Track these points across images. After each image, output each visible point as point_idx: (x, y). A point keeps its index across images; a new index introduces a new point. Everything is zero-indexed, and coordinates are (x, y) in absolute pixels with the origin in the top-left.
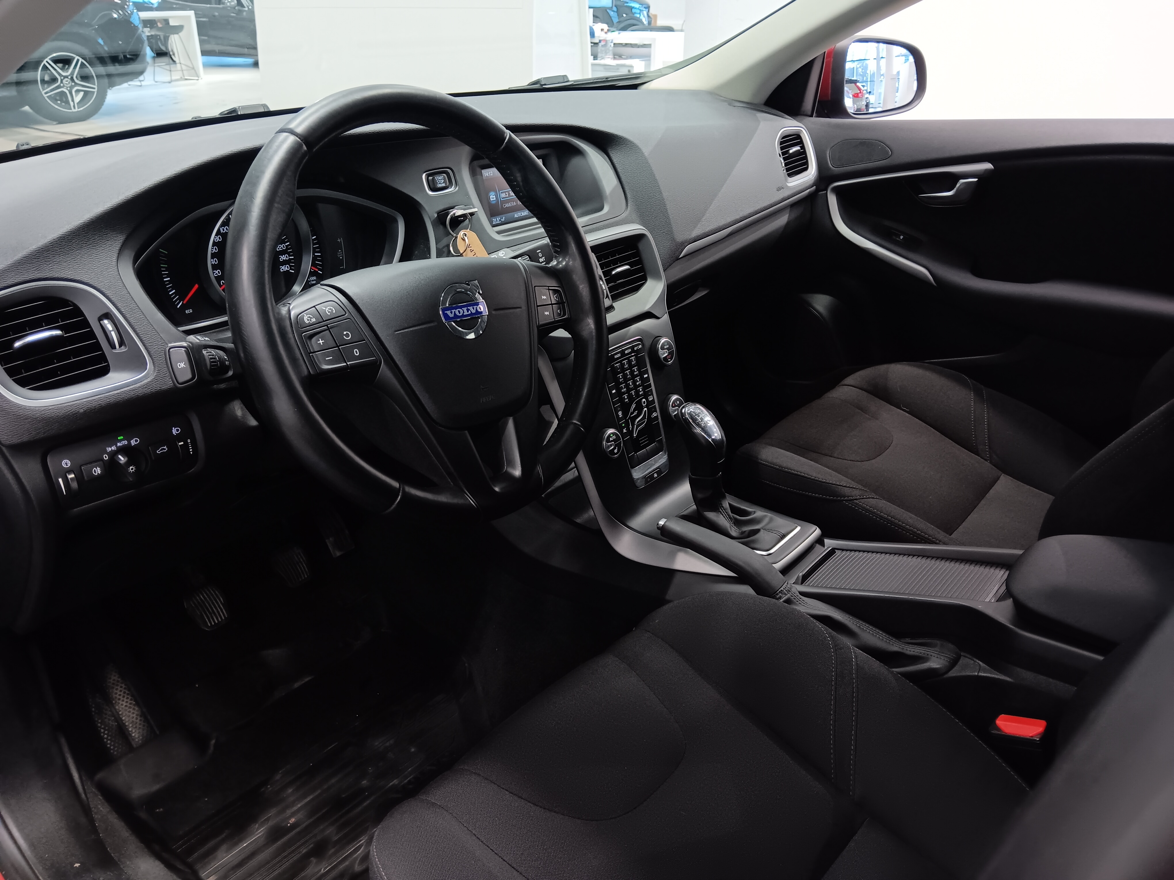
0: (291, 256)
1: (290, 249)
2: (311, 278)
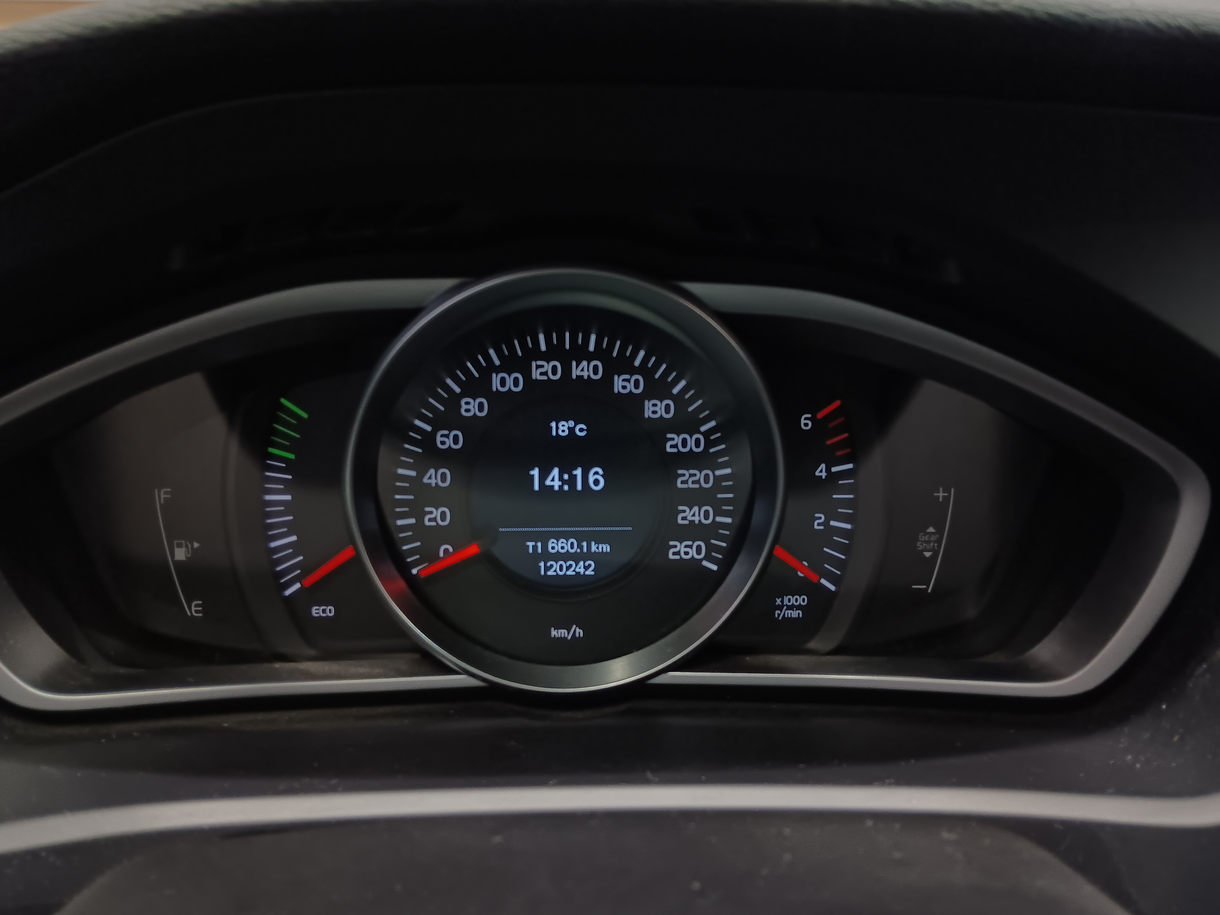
0: (726, 514)
1: (727, 490)
2: (786, 599)
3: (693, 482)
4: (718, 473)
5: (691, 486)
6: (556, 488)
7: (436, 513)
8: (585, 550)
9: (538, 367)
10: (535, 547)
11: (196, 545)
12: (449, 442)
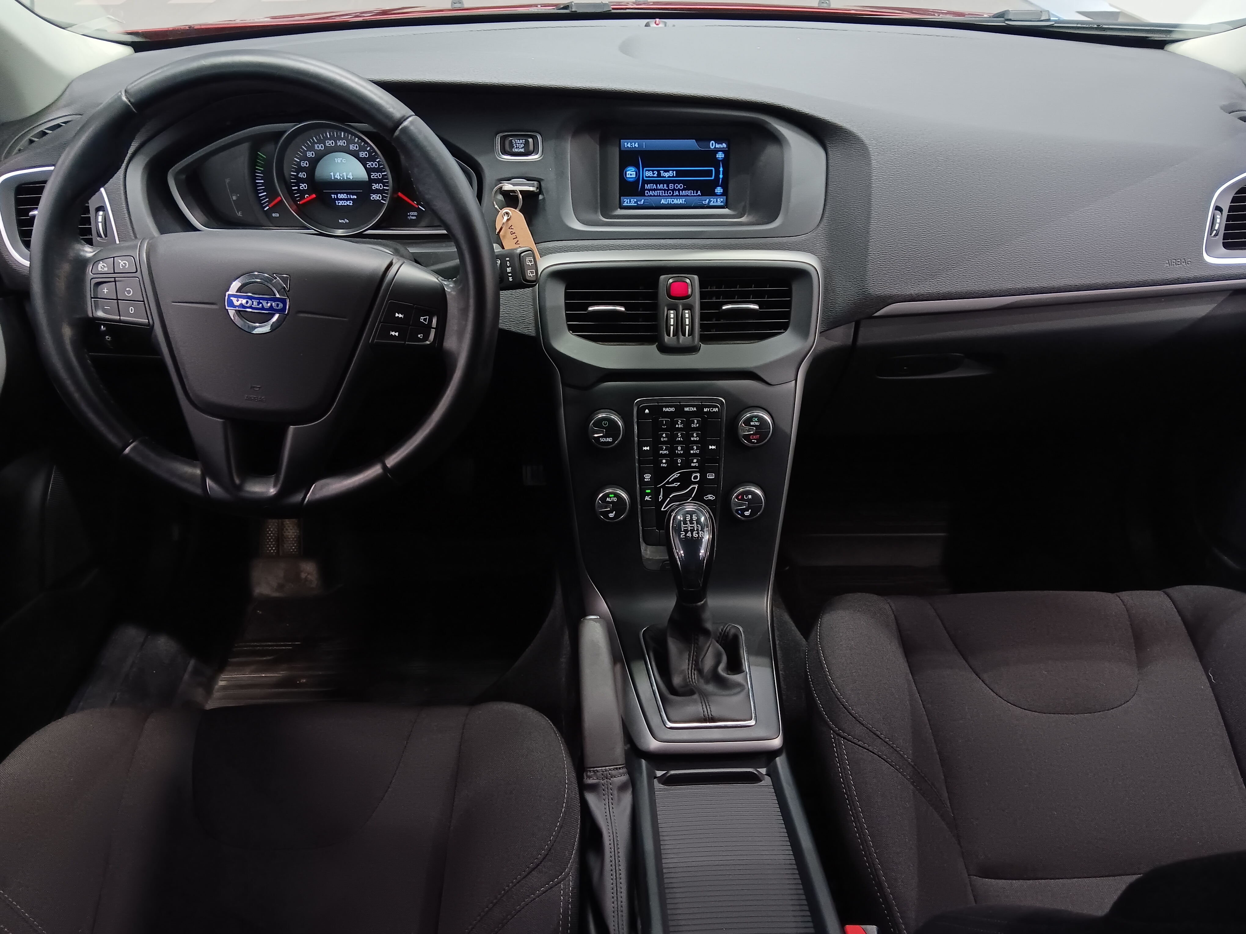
1: (386, 179)
3: (376, 177)
4: (383, 174)
5: (375, 177)
6: (339, 179)
7: (303, 185)
8: (349, 198)
9: (328, 142)
10: (334, 197)
11: (238, 195)
12: (305, 165)
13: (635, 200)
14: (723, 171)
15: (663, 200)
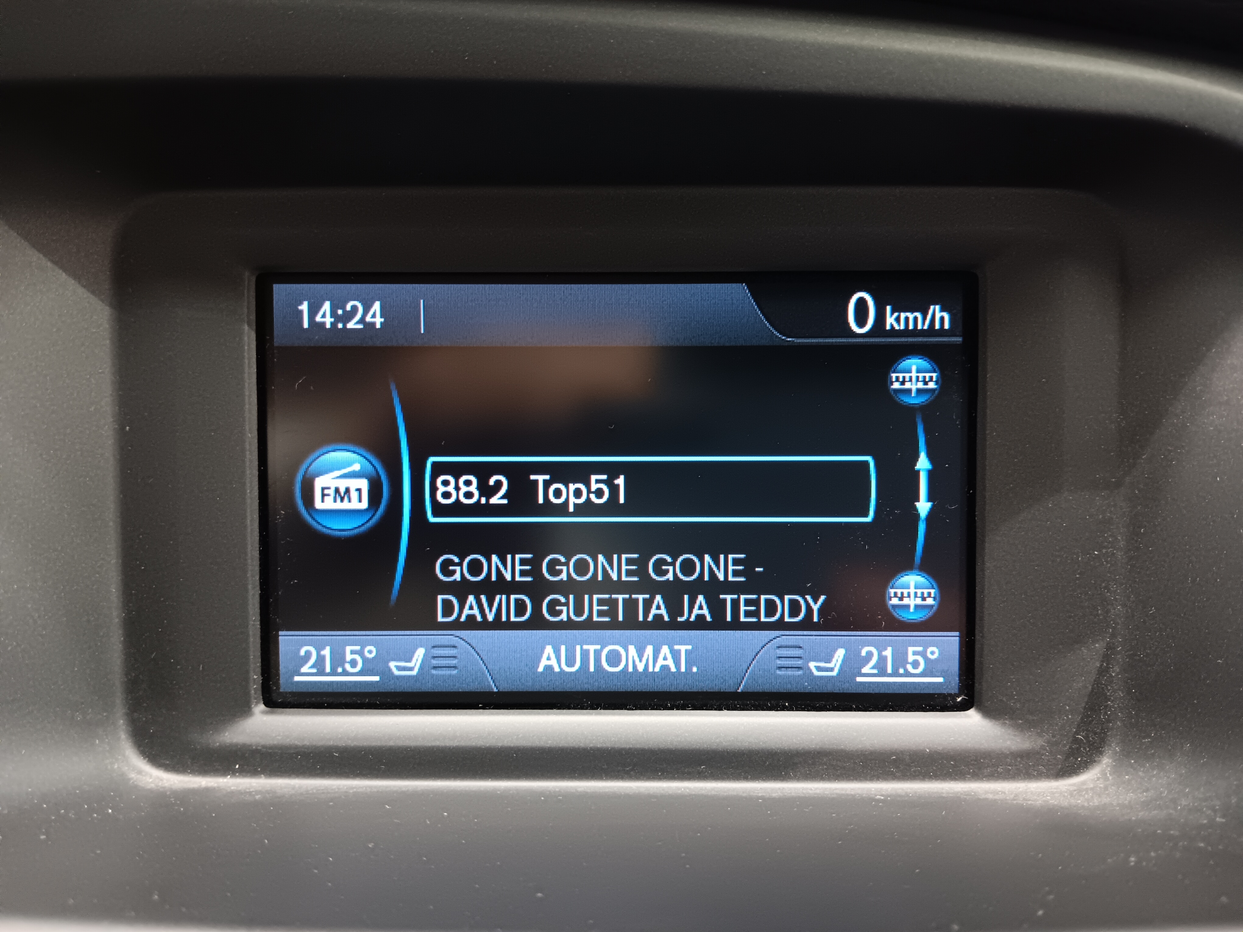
13: (371, 652)
14: (931, 474)
15: (549, 650)
